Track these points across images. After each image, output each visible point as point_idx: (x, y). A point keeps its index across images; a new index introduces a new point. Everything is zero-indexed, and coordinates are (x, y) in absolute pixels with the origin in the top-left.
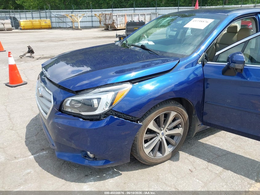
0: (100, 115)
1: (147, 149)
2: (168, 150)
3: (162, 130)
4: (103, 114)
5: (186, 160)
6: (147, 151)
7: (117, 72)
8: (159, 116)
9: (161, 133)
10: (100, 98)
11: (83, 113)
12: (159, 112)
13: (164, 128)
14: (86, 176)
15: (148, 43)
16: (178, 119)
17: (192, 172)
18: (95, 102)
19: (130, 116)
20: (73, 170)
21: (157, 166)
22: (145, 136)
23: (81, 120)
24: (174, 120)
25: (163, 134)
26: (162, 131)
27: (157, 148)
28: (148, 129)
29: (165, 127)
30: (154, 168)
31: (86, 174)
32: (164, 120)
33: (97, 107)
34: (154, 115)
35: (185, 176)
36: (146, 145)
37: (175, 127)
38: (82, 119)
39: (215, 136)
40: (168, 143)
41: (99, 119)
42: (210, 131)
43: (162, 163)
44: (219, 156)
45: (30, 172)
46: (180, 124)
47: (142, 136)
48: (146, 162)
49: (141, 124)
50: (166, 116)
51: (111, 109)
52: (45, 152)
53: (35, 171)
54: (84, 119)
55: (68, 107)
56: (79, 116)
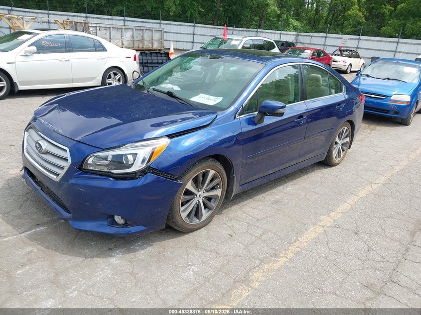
0: (135, 173)
1: (184, 213)
2: (205, 214)
3: (199, 191)
4: (139, 171)
5: (224, 225)
6: (184, 215)
7: (153, 126)
8: (198, 175)
9: (198, 194)
10: (136, 154)
11: (113, 171)
12: (198, 171)
13: (201, 189)
14: (109, 249)
15: (172, 88)
16: (216, 179)
17: (232, 236)
18: (130, 157)
19: (169, 174)
20: (92, 245)
21: (193, 233)
22: (183, 198)
23: (111, 179)
24: (212, 180)
25: (200, 196)
26: (200, 193)
27: (193, 213)
28: (186, 189)
29: (203, 188)
30: (190, 235)
31: (110, 247)
32: (203, 180)
33: (133, 164)
34: (193, 174)
35: (225, 241)
36: (182, 209)
37: (213, 188)
38: (113, 178)
39: (253, 200)
40: (206, 207)
41: (134, 177)
42: (248, 195)
43: (197, 230)
44: (258, 220)
45: (32, 250)
46: (218, 184)
47: (180, 198)
48: (182, 229)
49: (181, 182)
50: (205, 175)
51: (149, 166)
52: (43, 228)
53: (38, 249)
54: (114, 178)
55: (90, 164)
56: (108, 175)
